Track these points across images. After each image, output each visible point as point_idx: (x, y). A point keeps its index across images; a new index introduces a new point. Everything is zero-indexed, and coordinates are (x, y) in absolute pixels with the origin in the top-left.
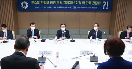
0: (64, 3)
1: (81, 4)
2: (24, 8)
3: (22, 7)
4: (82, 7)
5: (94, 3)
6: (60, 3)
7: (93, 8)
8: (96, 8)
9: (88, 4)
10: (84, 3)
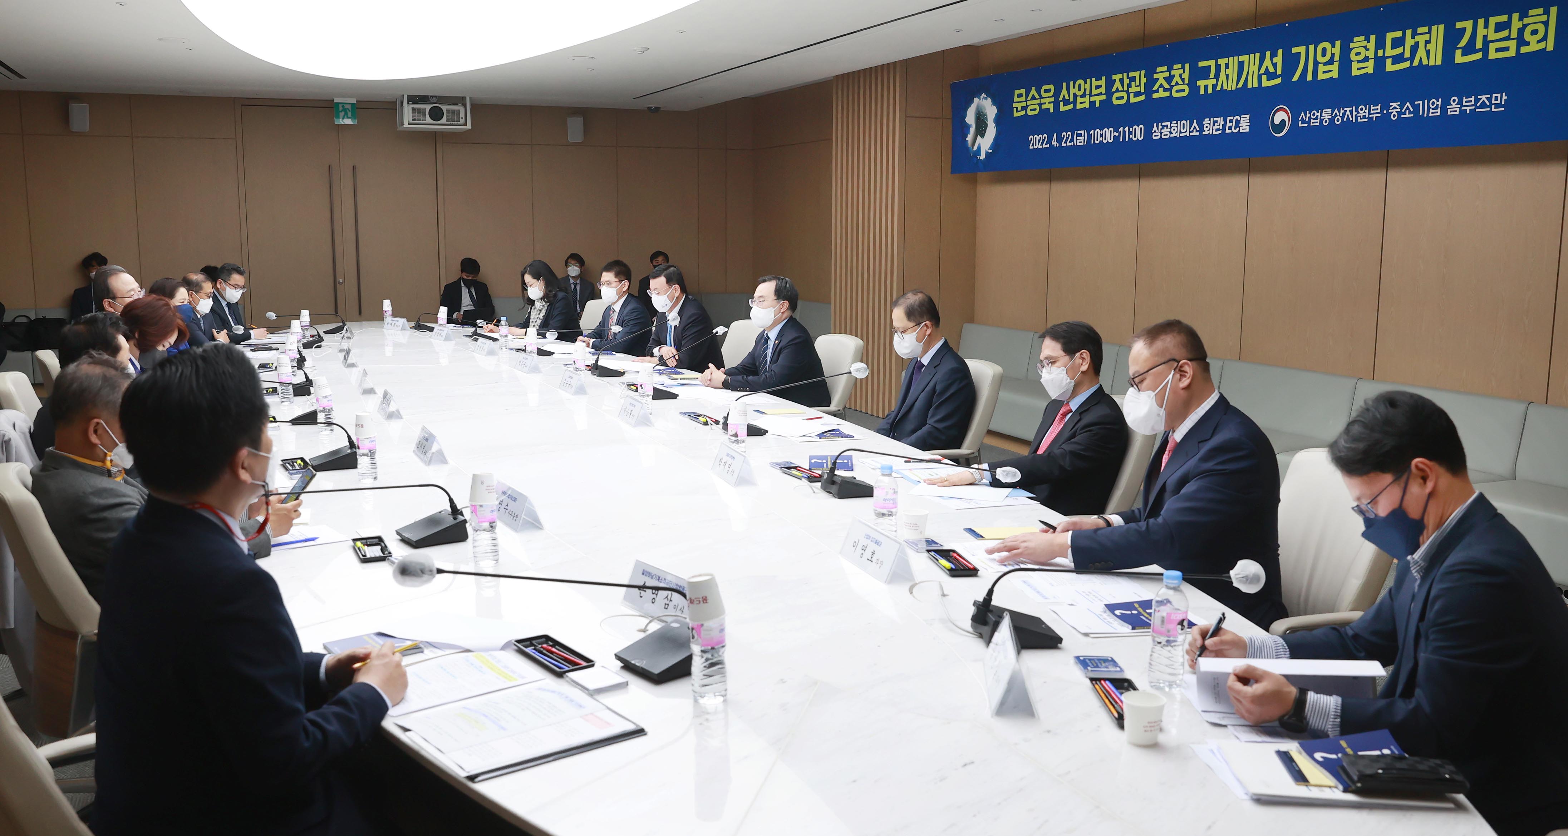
0: (1202, 85)
1: (1335, 71)
2: (979, 149)
3: (969, 138)
4: (1348, 112)
5: (1479, 45)
6: (1174, 86)
7: (1463, 108)
8: (1497, 106)
9: (1412, 63)
10: (1366, 59)
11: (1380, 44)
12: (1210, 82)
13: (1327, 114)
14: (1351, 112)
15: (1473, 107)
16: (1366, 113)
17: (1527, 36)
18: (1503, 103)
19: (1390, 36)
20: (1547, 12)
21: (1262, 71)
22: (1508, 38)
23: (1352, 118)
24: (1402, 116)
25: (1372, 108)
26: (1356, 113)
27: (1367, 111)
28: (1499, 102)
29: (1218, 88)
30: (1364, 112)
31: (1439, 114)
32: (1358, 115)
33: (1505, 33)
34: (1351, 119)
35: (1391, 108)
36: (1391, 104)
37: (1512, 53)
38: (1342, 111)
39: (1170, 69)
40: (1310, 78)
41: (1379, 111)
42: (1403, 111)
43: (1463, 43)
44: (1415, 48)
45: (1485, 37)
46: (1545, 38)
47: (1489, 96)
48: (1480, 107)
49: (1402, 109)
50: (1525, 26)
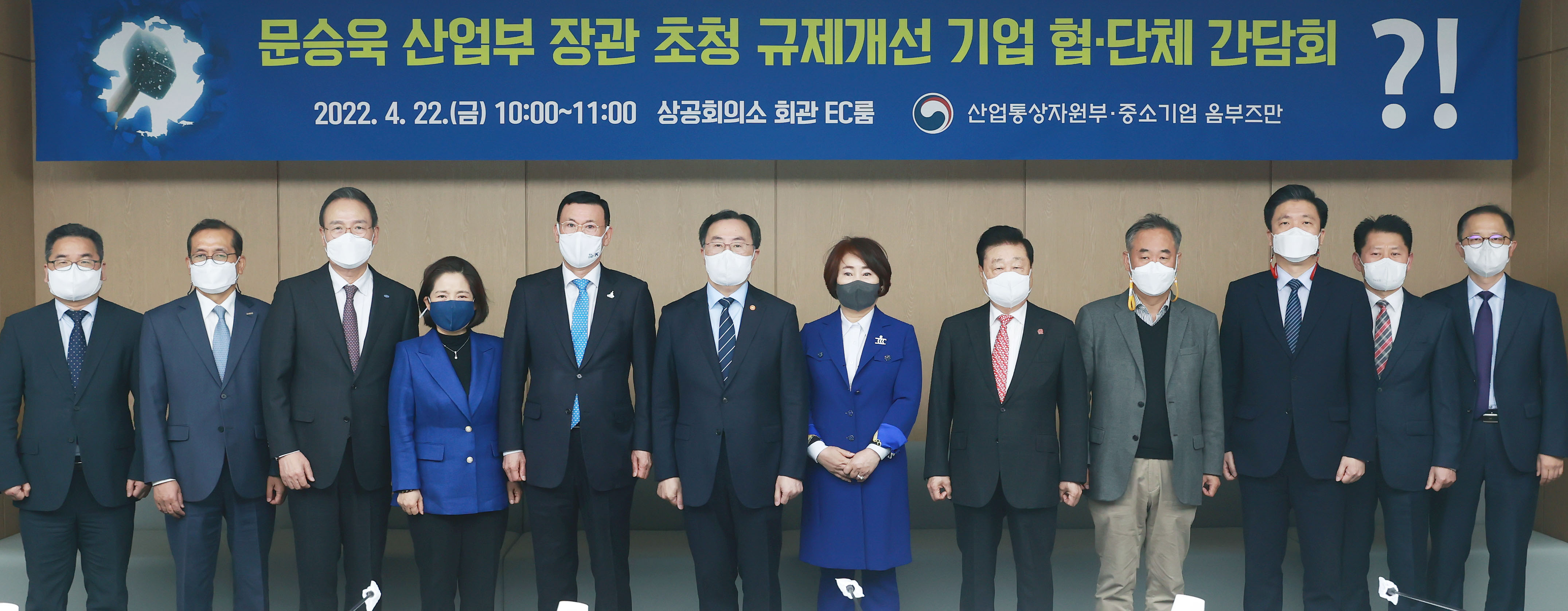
0: (768, 51)
1: (1027, 56)
2: (144, 119)
3: (109, 96)
4: (1054, 110)
5: (1242, 48)
6: (704, 48)
7: (1227, 117)
8: (1270, 118)
9: (1149, 58)
10: (1078, 47)
11: (1099, 30)
12: (787, 52)
13: (1018, 111)
14: (1059, 110)
15: (1242, 117)
16: (1082, 112)
17: (1302, 45)
18: (1279, 116)
19: (1113, 24)
20: (1324, 24)
21: (895, 43)
22: (1279, 46)
23: (1061, 118)
24: (1140, 120)
25: (1092, 107)
26: (1066, 112)
27: (1084, 110)
28: (1273, 113)
29: (805, 59)
30: (1079, 112)
31: (1194, 121)
32: (1070, 114)
33: (1275, 40)
34: (1059, 119)
35: (1121, 110)
36: (1121, 105)
37: (1286, 62)
38: (1044, 108)
39: (695, 21)
40: (984, 60)
41: (1104, 112)
42: (1141, 114)
43: (1221, 43)
44: (1152, 43)
45: (1249, 42)
46: (1324, 51)
47: (1260, 106)
48: (1250, 118)
49: (1138, 111)
50: (1299, 36)
